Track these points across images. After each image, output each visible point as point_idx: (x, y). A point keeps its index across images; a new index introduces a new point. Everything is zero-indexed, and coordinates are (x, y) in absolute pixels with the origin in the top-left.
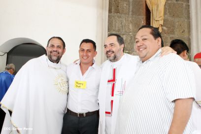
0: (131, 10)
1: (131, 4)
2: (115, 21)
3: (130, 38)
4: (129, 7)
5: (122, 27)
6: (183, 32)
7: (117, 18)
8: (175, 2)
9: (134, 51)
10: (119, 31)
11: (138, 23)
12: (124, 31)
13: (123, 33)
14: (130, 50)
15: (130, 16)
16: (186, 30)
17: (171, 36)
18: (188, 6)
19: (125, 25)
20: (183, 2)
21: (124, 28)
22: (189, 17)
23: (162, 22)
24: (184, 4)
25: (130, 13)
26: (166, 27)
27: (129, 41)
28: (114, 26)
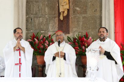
2: (33, 5)
3: (45, 20)
5: (39, 11)
6: (95, 11)
7: (35, 3)
9: (49, 31)
10: (36, 15)
11: (53, 6)
12: (40, 14)
13: (39, 16)
14: (45, 31)
16: (98, 9)
17: (83, 15)
19: (42, 9)
21: (40, 11)
26: (79, 8)
27: (45, 23)
28: (32, 10)
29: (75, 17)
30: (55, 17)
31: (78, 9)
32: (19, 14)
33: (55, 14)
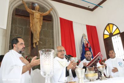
0: (23, 33)
1: (24, 29)
4: (23, 31)
6: (50, 45)
8: (47, 30)
11: (27, 39)
15: (23, 36)
16: (52, 44)
17: (44, 46)
18: (53, 32)
20: (50, 30)
22: (53, 37)
23: (38, 40)
24: (51, 31)
25: (23, 34)
29: (40, 47)
30: (28, 46)
31: (41, 42)
32: (6, 41)
33: (28, 44)
